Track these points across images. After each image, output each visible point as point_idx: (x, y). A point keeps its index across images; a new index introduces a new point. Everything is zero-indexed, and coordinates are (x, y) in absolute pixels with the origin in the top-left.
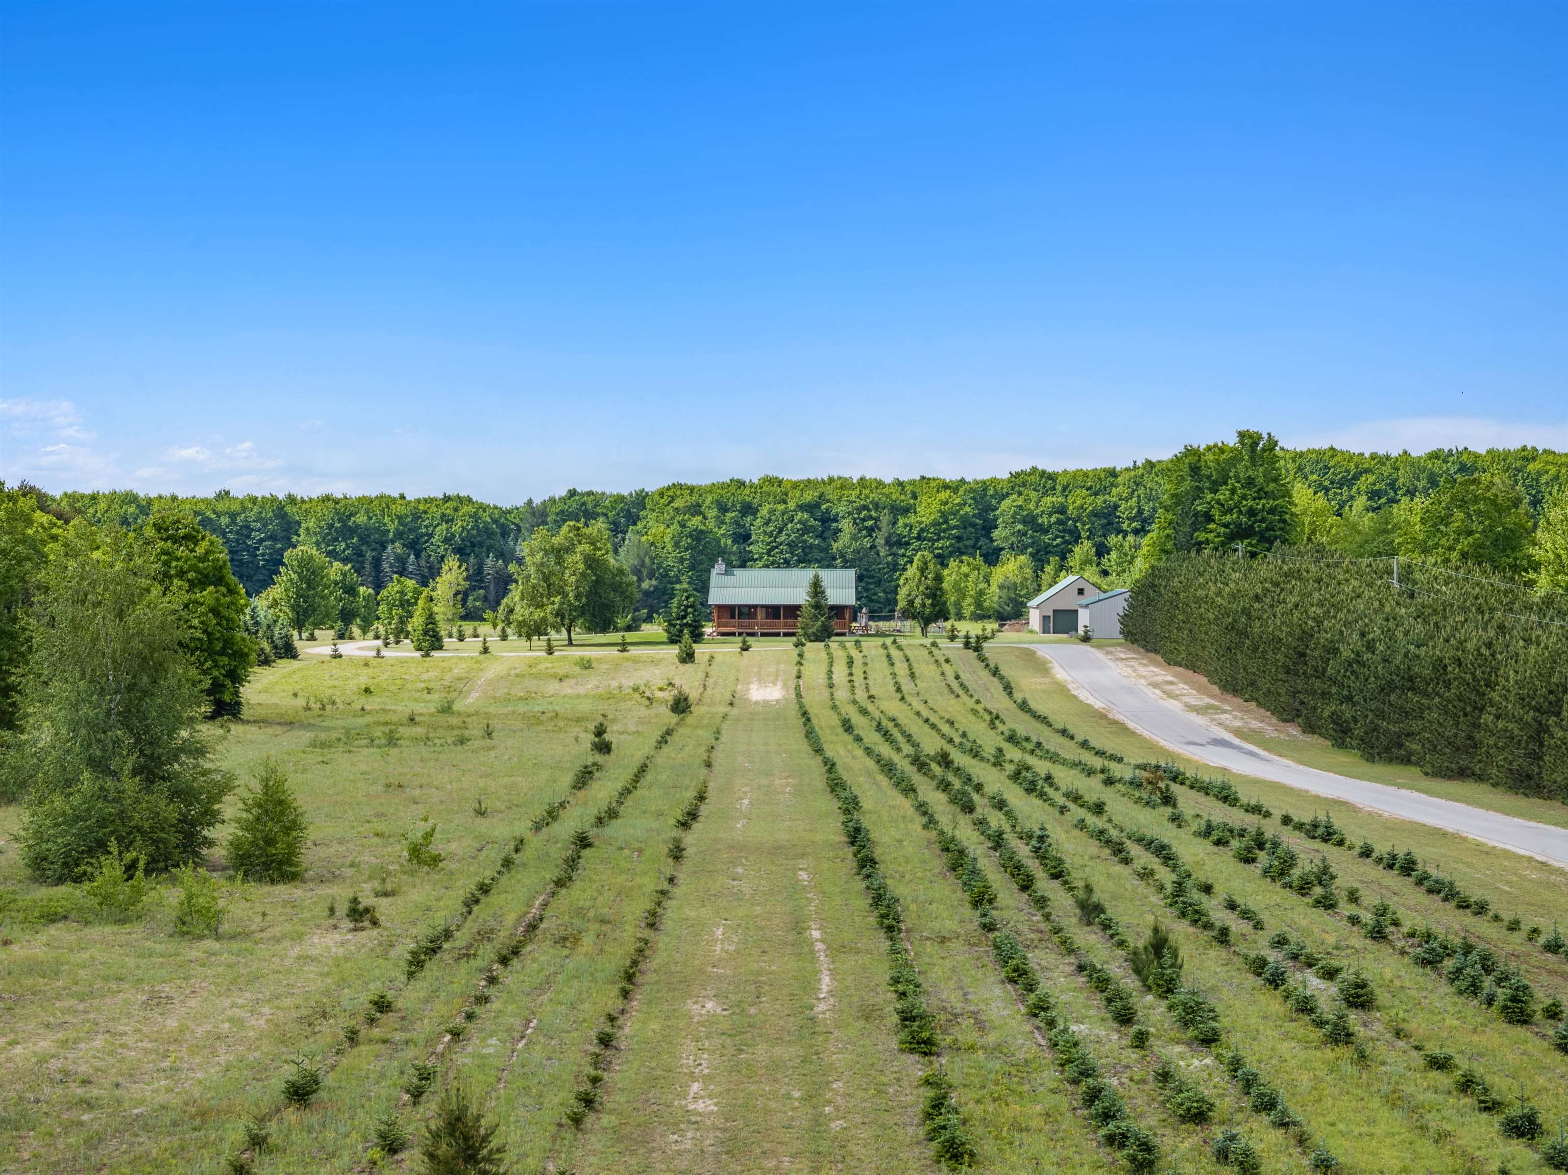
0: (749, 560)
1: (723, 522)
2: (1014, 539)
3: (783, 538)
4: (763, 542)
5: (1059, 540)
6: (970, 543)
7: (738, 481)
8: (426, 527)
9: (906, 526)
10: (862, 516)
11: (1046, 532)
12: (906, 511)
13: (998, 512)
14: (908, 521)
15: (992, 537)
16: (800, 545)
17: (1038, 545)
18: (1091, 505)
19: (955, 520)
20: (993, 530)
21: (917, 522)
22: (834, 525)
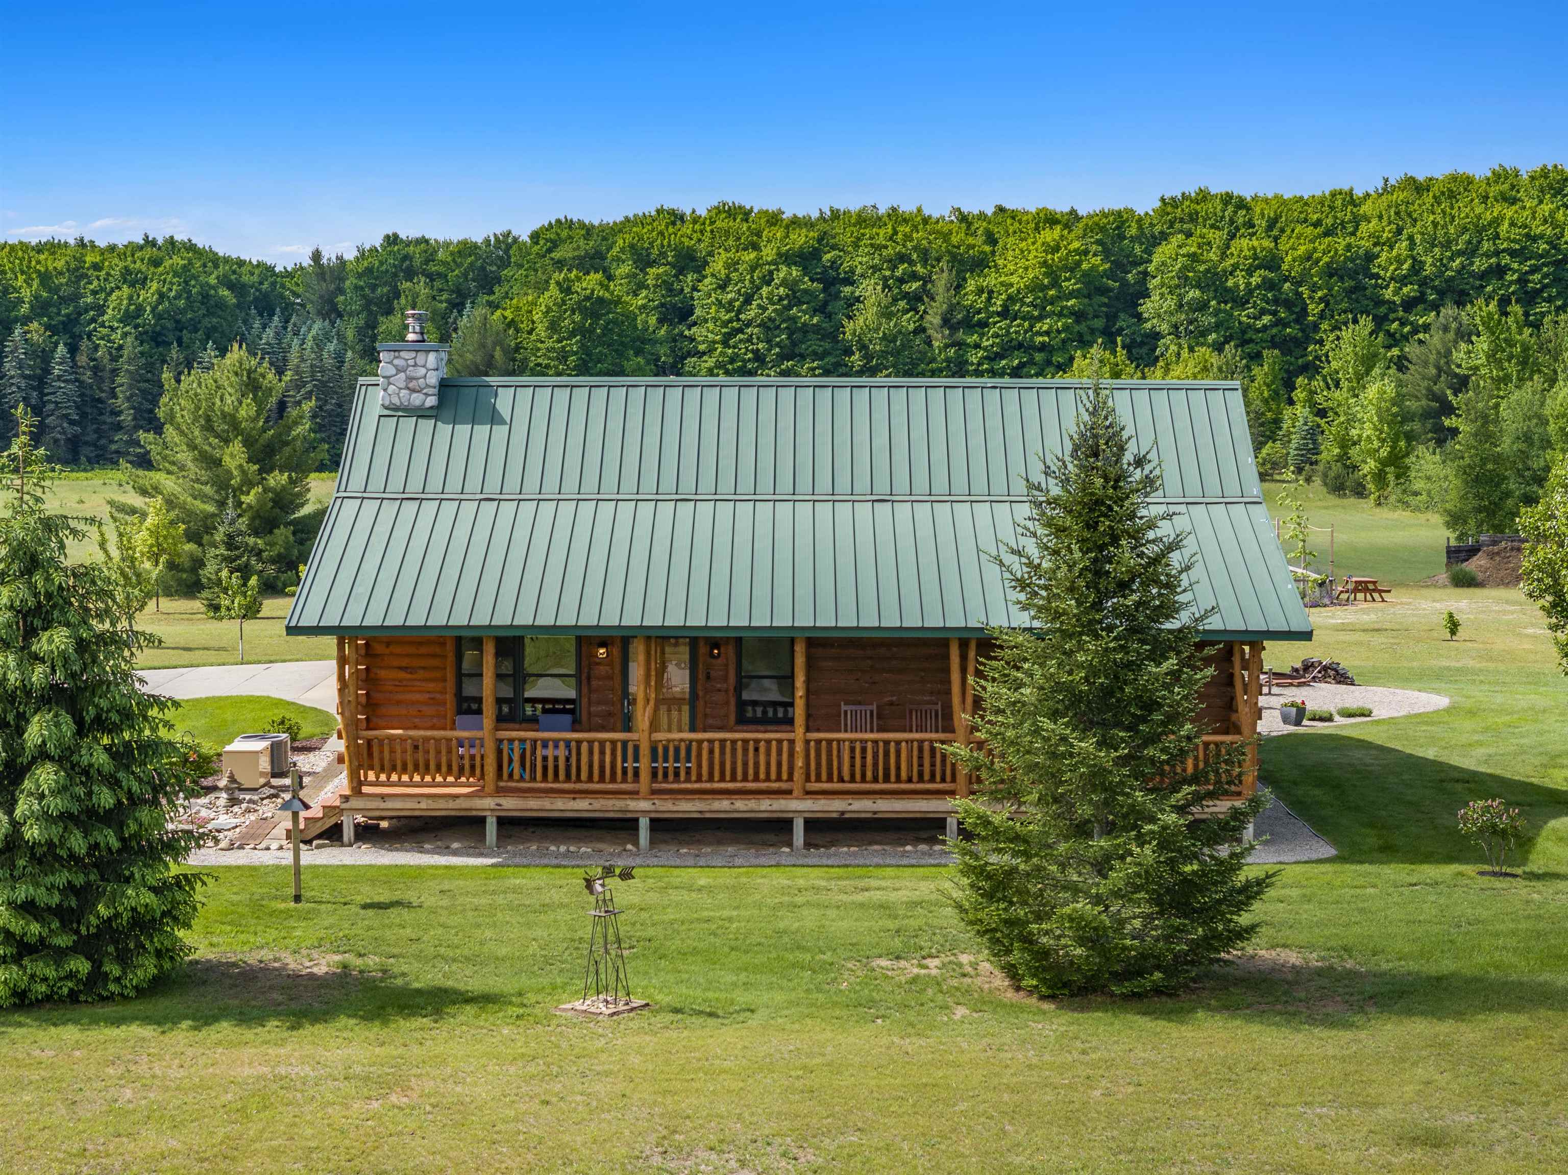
0: (689, 354)
1: (642, 286)
2: (1183, 317)
3: (752, 312)
4: (715, 320)
5: (1266, 319)
6: (1102, 323)
7: (672, 213)
8: (94, 293)
9: (980, 291)
10: (899, 273)
11: (1241, 303)
12: (980, 264)
13: (1148, 268)
14: (985, 284)
15: (1141, 314)
16: (783, 326)
17: (1228, 328)
18: (1324, 254)
19: (1073, 281)
20: (1142, 301)
21: (1002, 284)
22: (848, 289)
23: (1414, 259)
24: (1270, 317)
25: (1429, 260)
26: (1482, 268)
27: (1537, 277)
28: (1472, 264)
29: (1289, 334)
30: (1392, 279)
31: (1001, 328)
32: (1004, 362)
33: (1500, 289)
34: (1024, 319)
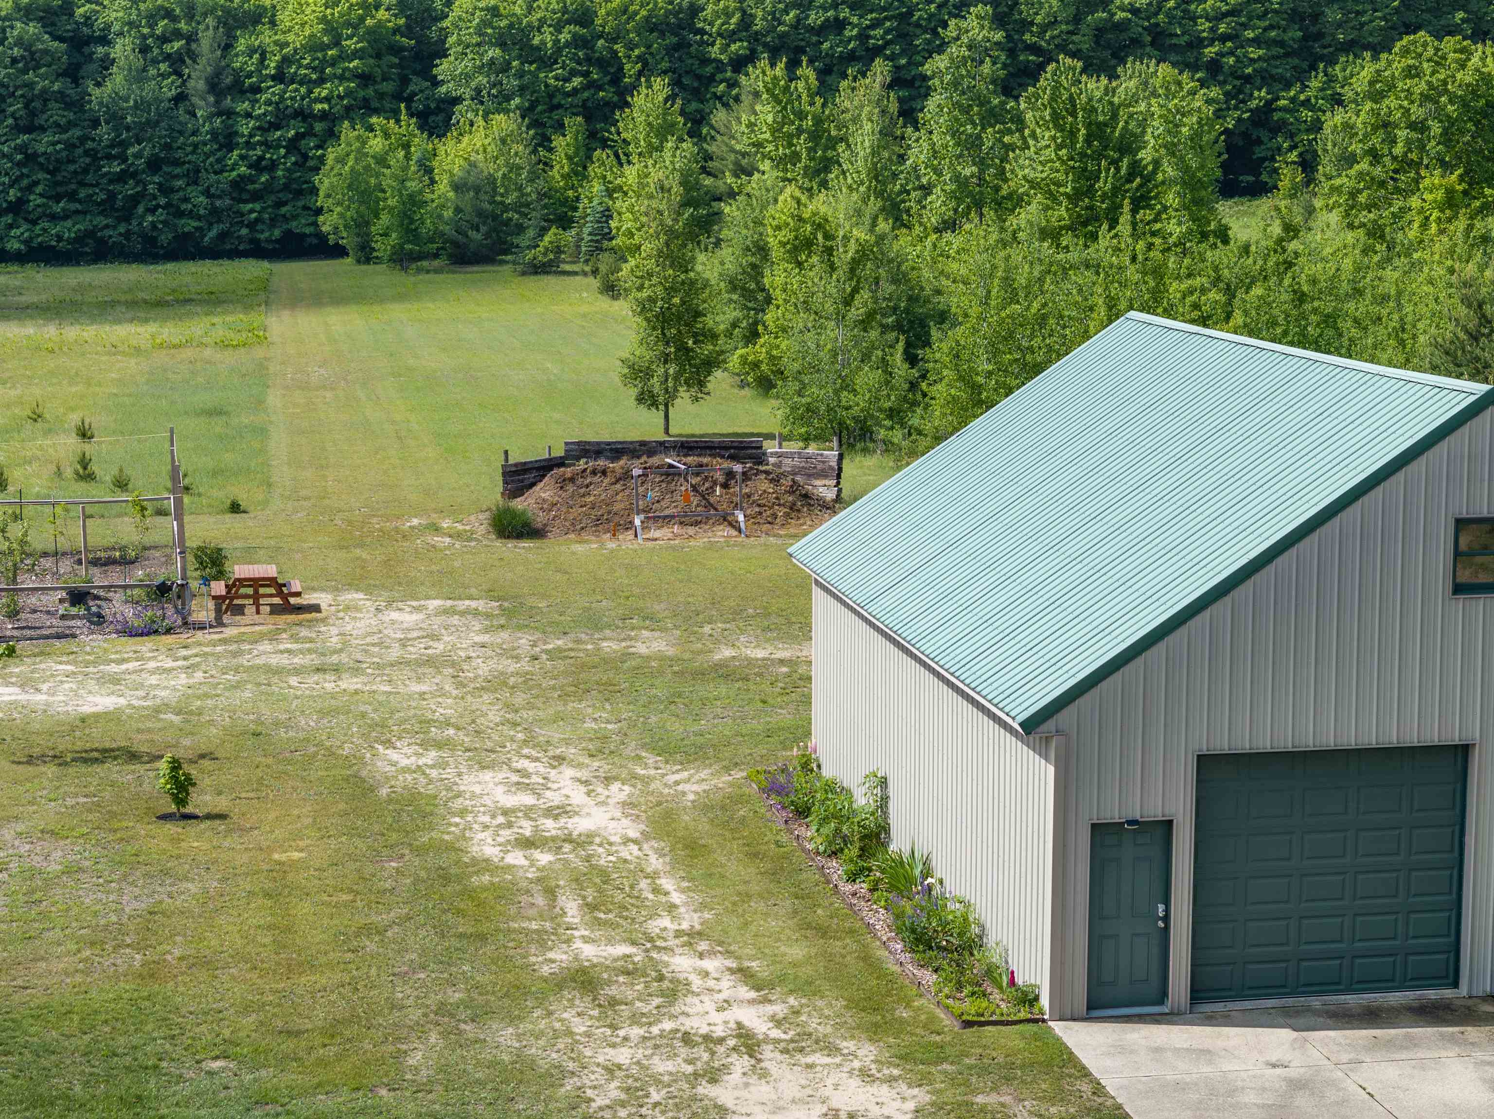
2: (482, 79)
5: (577, 81)
6: (388, 87)
9: (251, 51)
10: (159, 30)
11: (547, 62)
12: (254, 21)
13: (446, 23)
14: (257, 43)
15: (435, 76)
16: (19, 92)
17: (535, 92)
18: (642, 6)
19: (355, 39)
20: (438, 61)
21: (276, 43)
22: (100, 50)
23: (744, 12)
24: (580, 79)
25: (760, 14)
26: (819, 22)
27: (879, 32)
28: (808, 16)
29: (602, 98)
30: (720, 34)
31: (273, 94)
32: (279, 133)
33: (838, 46)
34: (301, 84)
